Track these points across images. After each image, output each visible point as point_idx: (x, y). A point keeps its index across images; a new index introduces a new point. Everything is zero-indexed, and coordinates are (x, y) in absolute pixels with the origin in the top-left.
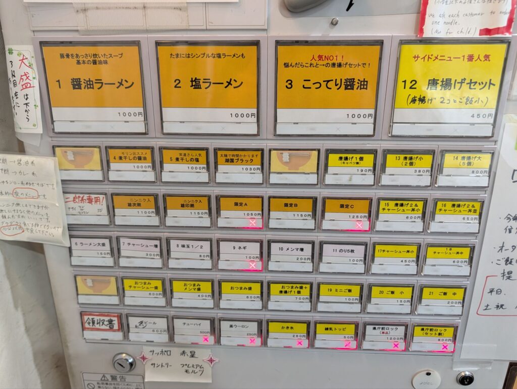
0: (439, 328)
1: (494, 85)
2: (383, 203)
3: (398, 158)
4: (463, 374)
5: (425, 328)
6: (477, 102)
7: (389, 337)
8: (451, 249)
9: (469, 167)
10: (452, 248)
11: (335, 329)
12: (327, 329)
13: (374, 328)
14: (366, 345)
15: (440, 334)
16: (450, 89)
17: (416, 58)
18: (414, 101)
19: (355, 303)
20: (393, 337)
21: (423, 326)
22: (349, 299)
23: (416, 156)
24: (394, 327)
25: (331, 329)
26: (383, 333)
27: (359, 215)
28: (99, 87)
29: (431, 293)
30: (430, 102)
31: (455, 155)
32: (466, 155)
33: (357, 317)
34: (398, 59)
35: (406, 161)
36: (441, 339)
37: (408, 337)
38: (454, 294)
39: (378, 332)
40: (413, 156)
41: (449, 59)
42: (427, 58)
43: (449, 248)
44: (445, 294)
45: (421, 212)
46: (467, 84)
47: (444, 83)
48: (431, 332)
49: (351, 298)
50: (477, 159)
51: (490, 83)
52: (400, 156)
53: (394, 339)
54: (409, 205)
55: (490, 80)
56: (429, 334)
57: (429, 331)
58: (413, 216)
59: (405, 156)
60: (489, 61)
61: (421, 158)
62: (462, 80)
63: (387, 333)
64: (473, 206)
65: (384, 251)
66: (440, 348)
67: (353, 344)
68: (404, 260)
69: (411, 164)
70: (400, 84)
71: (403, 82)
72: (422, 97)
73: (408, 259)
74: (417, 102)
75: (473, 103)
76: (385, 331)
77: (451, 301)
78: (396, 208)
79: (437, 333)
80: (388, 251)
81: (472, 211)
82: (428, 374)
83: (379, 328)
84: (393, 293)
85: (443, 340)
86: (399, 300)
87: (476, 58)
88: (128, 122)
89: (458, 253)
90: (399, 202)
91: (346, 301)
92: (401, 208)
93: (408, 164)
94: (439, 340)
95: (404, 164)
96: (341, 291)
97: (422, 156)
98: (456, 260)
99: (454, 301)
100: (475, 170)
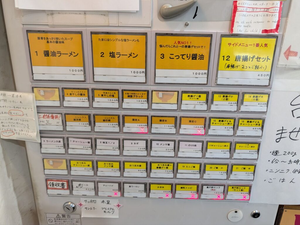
0: (241, 187)
1: (270, 59)
2: (212, 120)
3: (220, 96)
4: (254, 212)
5: (234, 187)
6: (261, 68)
7: (215, 192)
9: (257, 101)
10: (249, 144)
11: (186, 188)
12: (182, 188)
13: (208, 187)
14: (203, 196)
15: (242, 190)
16: (247, 61)
17: (230, 45)
18: (228, 67)
19: (197, 174)
20: (217, 192)
21: (233, 186)
22: (194, 172)
23: (229, 95)
24: (218, 187)
25: (184, 188)
26: (212, 190)
27: (199, 126)
28: (59, 55)
29: (237, 168)
30: (237, 67)
31: (250, 95)
32: (255, 95)
33: (198, 181)
34: (220, 45)
35: (224, 98)
36: (242, 193)
37: (225, 192)
38: (249, 169)
39: (209, 189)
40: (228, 95)
41: (246, 45)
42: (235, 45)
43: (247, 144)
44: (244, 168)
45: (232, 125)
46: (256, 58)
47: (244, 58)
48: (237, 189)
49: (195, 171)
50: (261, 97)
51: (268, 59)
52: (221, 95)
53: (218, 193)
54: (226, 121)
55: (268, 57)
56: (236, 190)
57: (236, 189)
58: (229, 127)
59: (224, 95)
60: (267, 47)
61: (232, 97)
62: (253, 56)
63: (214, 190)
64: (258, 122)
65: (212, 145)
66: (242, 198)
67: (196, 196)
68: (223, 150)
69: (227, 99)
70: (221, 58)
71: (223, 57)
72: (232, 65)
73: (225, 150)
74: (230, 67)
75: (259, 68)
76: (213, 189)
77: (247, 172)
78: (219, 123)
79: (240, 189)
80: (214, 146)
81: (258, 125)
82: (236, 212)
83: (210, 187)
84: (217, 168)
85: (243, 193)
86: (220, 172)
87: (260, 45)
88: (75, 75)
90: (221, 120)
91: (192, 173)
92: (222, 123)
93: (225, 99)
94: (241, 193)
95: (223, 99)
96: (189, 167)
97: (233, 95)
98: (251, 151)
99: (249, 172)
100: (260, 103)
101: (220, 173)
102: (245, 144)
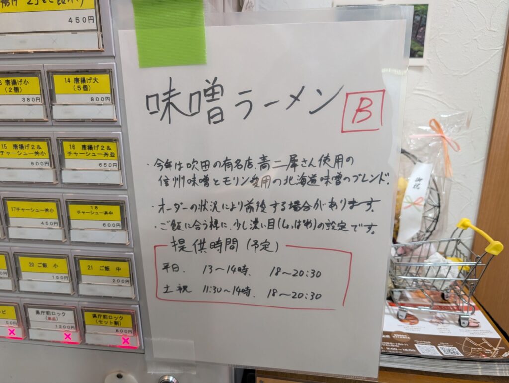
0: (114, 316)
4: (166, 378)
5: (97, 314)
6: (70, 2)
7: (58, 325)
8: (96, 208)
9: (86, 92)
10: (99, 206)
13: (38, 313)
14: (33, 334)
15: (116, 323)
19: (5, 278)
20: (62, 325)
21: (94, 312)
24: (61, 312)
26: (50, 319)
29: (90, 267)
30: (15, 3)
31: (67, 76)
32: (80, 76)
35: (8, 86)
36: (119, 329)
37: (79, 327)
38: (118, 269)
39: (42, 317)
40: (18, 79)
43: (94, 206)
44: (107, 269)
45: (47, 156)
48: (106, 320)
50: (93, 81)
52: (1, 79)
53: (64, 327)
54: (31, 147)
56: (104, 324)
57: (102, 319)
58: (40, 161)
59: (7, 79)
61: (26, 82)
63: (54, 319)
64: (109, 148)
65: (18, 209)
66: (120, 343)
67: (19, 332)
68: (44, 220)
69: (17, 90)
73: (49, 221)
75: (66, 2)
78: (16, 151)
79: (113, 321)
80: (23, 210)
81: (110, 154)
82: (119, 376)
83: (43, 312)
84: (45, 265)
85: (121, 331)
89: (106, 213)
90: (18, 143)
92: (23, 151)
93: (13, 90)
94: (117, 331)
95: (8, 90)
97: (28, 79)
98: (107, 222)
99: (121, 279)
100: (95, 96)
101: (55, 277)
102: (89, 206)
